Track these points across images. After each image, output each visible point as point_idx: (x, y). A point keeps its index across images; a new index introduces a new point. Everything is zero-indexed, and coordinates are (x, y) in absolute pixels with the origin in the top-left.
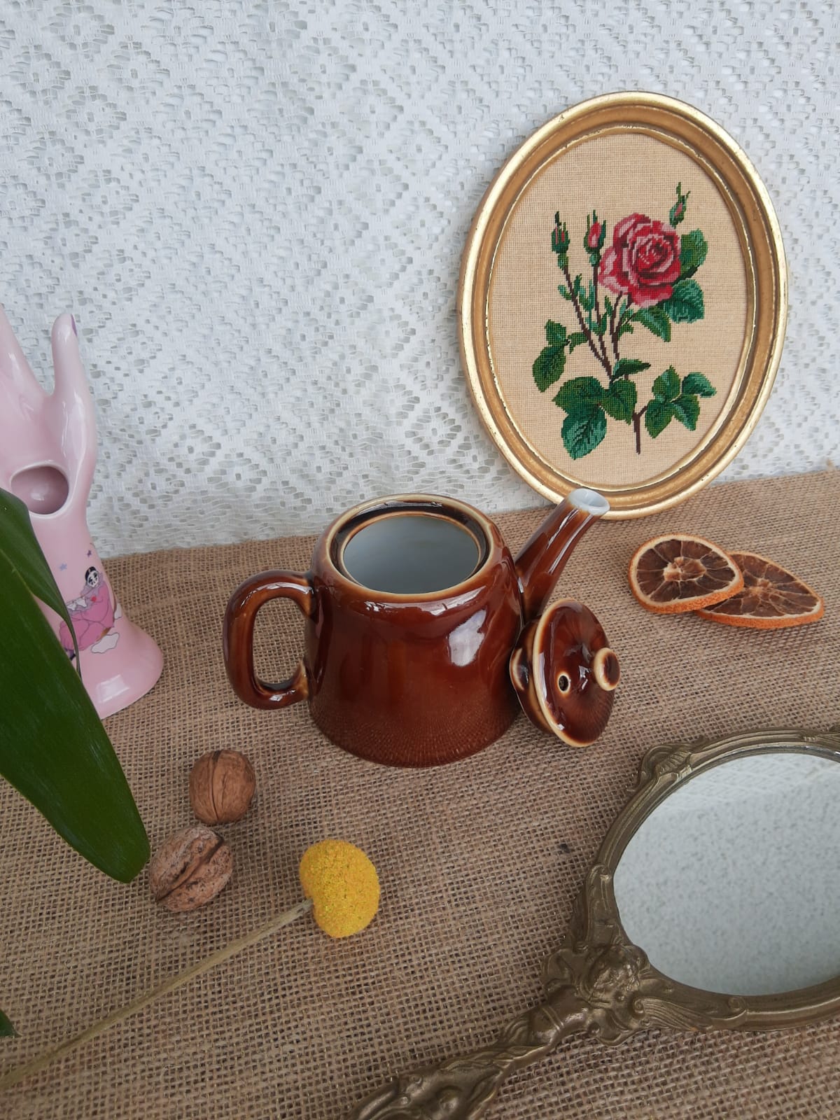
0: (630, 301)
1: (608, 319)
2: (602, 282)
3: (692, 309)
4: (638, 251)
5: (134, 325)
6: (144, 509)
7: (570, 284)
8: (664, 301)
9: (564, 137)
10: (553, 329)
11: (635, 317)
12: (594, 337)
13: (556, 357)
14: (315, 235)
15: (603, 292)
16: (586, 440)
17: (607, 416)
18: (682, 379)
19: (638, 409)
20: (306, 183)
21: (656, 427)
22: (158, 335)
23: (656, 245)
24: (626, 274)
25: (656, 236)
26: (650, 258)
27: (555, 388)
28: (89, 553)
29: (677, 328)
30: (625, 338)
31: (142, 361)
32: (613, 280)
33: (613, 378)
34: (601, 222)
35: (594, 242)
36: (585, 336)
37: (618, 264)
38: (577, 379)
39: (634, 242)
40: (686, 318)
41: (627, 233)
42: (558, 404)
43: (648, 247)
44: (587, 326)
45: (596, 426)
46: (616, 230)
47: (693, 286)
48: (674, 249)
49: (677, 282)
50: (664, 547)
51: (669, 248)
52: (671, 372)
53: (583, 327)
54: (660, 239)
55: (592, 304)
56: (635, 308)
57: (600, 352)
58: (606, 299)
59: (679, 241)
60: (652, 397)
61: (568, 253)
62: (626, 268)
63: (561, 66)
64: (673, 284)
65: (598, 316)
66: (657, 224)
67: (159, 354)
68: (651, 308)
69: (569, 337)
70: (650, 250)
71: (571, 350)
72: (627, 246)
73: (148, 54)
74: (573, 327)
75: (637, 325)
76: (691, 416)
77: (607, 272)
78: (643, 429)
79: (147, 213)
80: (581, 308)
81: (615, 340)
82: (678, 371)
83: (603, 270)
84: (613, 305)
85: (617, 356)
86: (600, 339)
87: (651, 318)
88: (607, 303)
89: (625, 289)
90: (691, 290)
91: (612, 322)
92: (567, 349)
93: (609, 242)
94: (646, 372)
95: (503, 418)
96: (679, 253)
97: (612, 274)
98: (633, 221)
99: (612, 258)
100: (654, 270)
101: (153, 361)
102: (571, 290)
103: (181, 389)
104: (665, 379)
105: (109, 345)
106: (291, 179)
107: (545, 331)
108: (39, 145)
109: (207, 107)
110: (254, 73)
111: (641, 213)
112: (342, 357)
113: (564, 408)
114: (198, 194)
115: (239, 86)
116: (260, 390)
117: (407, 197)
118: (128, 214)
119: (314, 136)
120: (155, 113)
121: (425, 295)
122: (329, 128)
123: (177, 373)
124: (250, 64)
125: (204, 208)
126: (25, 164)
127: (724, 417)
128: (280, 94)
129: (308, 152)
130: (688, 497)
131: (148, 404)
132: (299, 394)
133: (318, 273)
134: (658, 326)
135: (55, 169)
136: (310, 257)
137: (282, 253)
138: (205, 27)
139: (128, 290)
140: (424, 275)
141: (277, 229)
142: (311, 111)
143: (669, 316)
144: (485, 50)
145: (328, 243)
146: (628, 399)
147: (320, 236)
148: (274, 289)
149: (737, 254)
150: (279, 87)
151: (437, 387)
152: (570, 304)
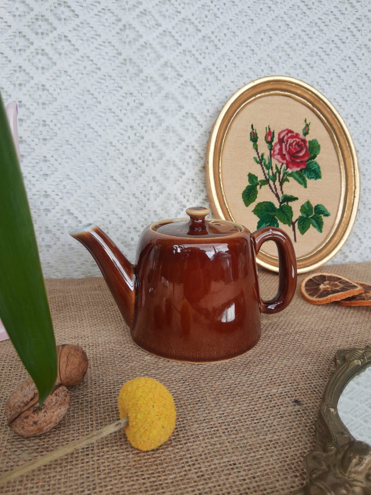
0: (287, 167)
1: (277, 175)
2: (273, 157)
3: (316, 174)
4: (289, 145)
5: (45, 157)
7: (259, 157)
8: (303, 169)
9: (254, 92)
10: (252, 177)
11: (290, 175)
12: (271, 182)
13: (253, 190)
14: (139, 124)
15: (274, 162)
17: (279, 222)
18: (314, 207)
19: (294, 219)
20: (137, 101)
21: (303, 230)
22: (56, 164)
23: (297, 143)
24: (284, 155)
25: (298, 140)
26: (295, 149)
27: (253, 206)
30: (285, 184)
31: (47, 175)
32: (279, 157)
33: (281, 203)
34: (272, 131)
35: (269, 139)
36: (266, 182)
37: (281, 150)
38: (264, 202)
39: (287, 141)
40: (313, 178)
41: (284, 137)
42: (255, 213)
43: (294, 144)
44: (268, 177)
46: (279, 134)
47: (316, 163)
48: (306, 146)
49: (308, 161)
51: (304, 145)
52: (308, 203)
53: (266, 177)
54: (299, 142)
55: (269, 167)
56: (289, 171)
57: (274, 190)
58: (276, 166)
59: (308, 143)
60: (300, 214)
61: (258, 143)
62: (284, 152)
63: (251, 69)
64: (306, 162)
65: (273, 173)
66: (297, 135)
67: (56, 173)
68: (297, 172)
69: (259, 181)
70: (295, 145)
71: (260, 188)
72: (284, 142)
73: (70, 41)
74: (261, 177)
75: (290, 178)
76: (319, 225)
77: (276, 153)
78: (297, 230)
79: (59, 107)
80: (265, 168)
81: (281, 184)
82: (311, 202)
83: (274, 152)
84: (279, 168)
85: (282, 193)
86: (274, 184)
87: (297, 177)
88: (277, 168)
89: (285, 162)
90: (315, 165)
91: (279, 177)
92: (258, 187)
93: (276, 140)
94: (296, 202)
95: (228, 217)
96: (308, 148)
97: (278, 154)
98: (286, 132)
99: (278, 147)
100: (297, 155)
101: (52, 176)
102: (260, 160)
103: (65, 191)
104: (306, 206)
105: (31, 165)
106: (130, 99)
107: (247, 178)
108: (13, 72)
109: (94, 66)
110: (117, 55)
111: (290, 129)
112: (148, 182)
113: (258, 216)
114: (85, 102)
115: (109, 60)
116: (105, 196)
117: (183, 112)
118: (51, 106)
119: (142, 82)
120: (70, 65)
121: (190, 157)
122: (149, 78)
123: (64, 183)
124: (115, 51)
125: (87, 108)
126: (4, 80)
127: (335, 227)
128: (128, 64)
129: (139, 89)
130: (324, 264)
131: (47, 196)
132: (125, 200)
133: (139, 141)
134: (300, 180)
135: (19, 82)
136: (135, 134)
137: (122, 131)
138: (97, 35)
139: (45, 139)
140: (190, 148)
141: (121, 121)
142: (141, 71)
143: (305, 176)
144: (219, 58)
145: (145, 128)
146: (289, 214)
147: (141, 125)
148: (117, 148)
149: (334, 152)
150: (128, 61)
151: (194, 202)
152: (259, 166)
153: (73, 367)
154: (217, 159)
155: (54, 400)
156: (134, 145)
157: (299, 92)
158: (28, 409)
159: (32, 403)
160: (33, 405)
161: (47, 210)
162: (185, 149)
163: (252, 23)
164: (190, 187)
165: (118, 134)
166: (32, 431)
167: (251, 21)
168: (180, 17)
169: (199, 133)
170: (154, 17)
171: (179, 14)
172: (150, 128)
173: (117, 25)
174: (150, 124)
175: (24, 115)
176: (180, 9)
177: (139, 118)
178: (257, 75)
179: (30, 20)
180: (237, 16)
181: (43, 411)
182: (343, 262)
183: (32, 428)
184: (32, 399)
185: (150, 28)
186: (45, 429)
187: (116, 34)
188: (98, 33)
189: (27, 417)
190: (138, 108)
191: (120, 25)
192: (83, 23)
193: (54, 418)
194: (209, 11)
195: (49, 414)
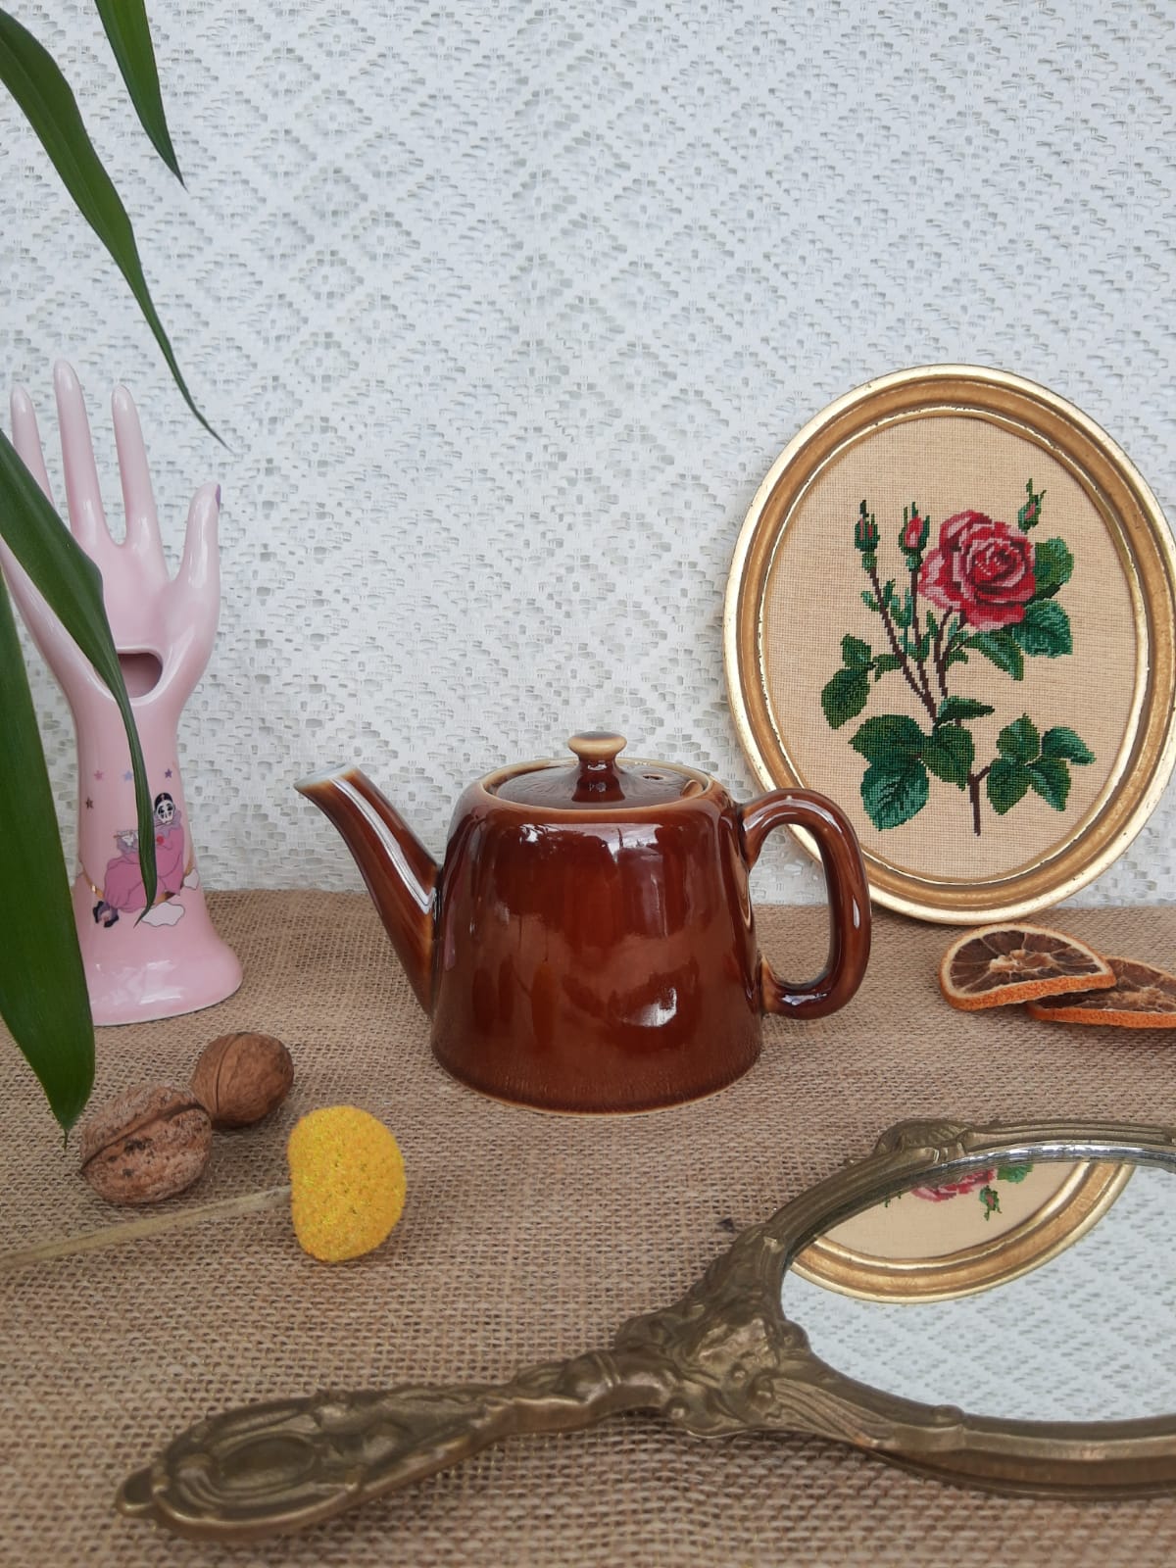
0: (964, 621)
1: (932, 642)
2: (923, 592)
3: (1056, 640)
4: (974, 558)
5: (319, 592)
6: (283, 823)
7: (878, 591)
8: (1012, 625)
9: (872, 412)
10: (853, 648)
11: (972, 642)
12: (911, 663)
13: (856, 683)
14: (553, 509)
15: (924, 605)
16: (897, 805)
17: (929, 773)
18: (1042, 735)
19: (976, 770)
20: (551, 449)
21: (1004, 800)
23: (1000, 552)
24: (958, 585)
26: (992, 567)
27: (852, 726)
28: (168, 774)
29: (1033, 663)
30: (955, 669)
31: (320, 637)
32: (939, 591)
33: (938, 721)
34: (922, 517)
35: (913, 541)
36: (897, 660)
37: (946, 570)
38: (886, 717)
39: (968, 546)
40: (1045, 650)
41: (959, 533)
42: (857, 748)
43: (988, 554)
44: (901, 647)
45: (912, 785)
46: (944, 528)
47: (1054, 609)
48: (1026, 559)
49: (1031, 601)
50: (999, 939)
51: (1019, 557)
52: (1024, 722)
53: (895, 648)
54: (1005, 546)
55: (909, 619)
56: (970, 630)
57: (920, 684)
58: (930, 615)
59: (1033, 550)
60: (997, 754)
61: (877, 553)
62: (957, 578)
63: (875, 345)
64: (1025, 604)
65: (918, 636)
66: (1001, 527)
67: (343, 632)
68: (993, 633)
69: (876, 659)
70: (991, 558)
71: (878, 677)
72: (959, 549)
73: (395, 308)
74: (881, 647)
75: (971, 652)
76: (1057, 790)
77: (930, 580)
78: (984, 799)
79: (361, 469)
80: (893, 623)
81: (942, 669)
82: (1035, 722)
83: (925, 576)
84: (939, 621)
85: (945, 692)
86: (920, 667)
87: (994, 647)
88: (931, 621)
89: (957, 604)
90: (1052, 614)
91: (937, 646)
92: (871, 674)
93: (933, 542)
94: (987, 719)
95: (774, 753)
96: (1032, 565)
97: (937, 583)
98: (967, 519)
99: (939, 562)
100: (998, 584)
101: (333, 639)
102: (880, 599)
103: (362, 677)
104: (1016, 730)
105: (284, 612)
106: (534, 444)
107: (840, 649)
108: (260, 391)
109: (451, 364)
110: (508, 333)
111: (977, 511)
112: (569, 658)
113: (866, 755)
114: (423, 454)
115: (489, 345)
116: (460, 692)
117: (671, 473)
118: (339, 467)
119: (567, 398)
120: (392, 366)
121: (684, 593)
122: (584, 388)
123: (361, 657)
124: (504, 324)
125: (427, 469)
126: (241, 409)
127: (1108, 795)
128: (533, 354)
129: (557, 415)
130: (1054, 904)
131: (317, 688)
132: (508, 702)
133: (551, 553)
134: (1004, 657)
135: (271, 414)
136: (543, 534)
137: (511, 528)
138: (463, 287)
139: (320, 550)
140: (685, 568)
141: (510, 500)
142: (565, 371)
143: (1020, 644)
144: (781, 323)
145: (568, 519)
146: (961, 754)
147: (559, 510)
148: (496, 570)
149: (1118, 573)
150: (533, 346)
151: (689, 710)
152: (878, 615)
153: (247, 1080)
154: (753, 598)
155: (170, 1134)
156: (537, 560)
157: (1009, 405)
158: (116, 1143)
159: (126, 1132)
160: (126, 1136)
161: (315, 723)
162: (672, 572)
163: (885, 221)
164: (680, 670)
165: (502, 536)
166: (122, 1189)
167: (882, 216)
168: (679, 222)
169: (713, 528)
170: (607, 230)
171: (675, 216)
172: (580, 519)
173: (513, 257)
174: (580, 509)
175: (275, 493)
176: (679, 201)
177: (555, 492)
178: (893, 363)
179: (305, 266)
180: (841, 206)
181: (147, 1151)
182: (1139, 902)
183: (120, 1183)
184: (128, 1124)
185: (594, 261)
186: (150, 1190)
187: (508, 282)
188: (464, 283)
189: (112, 1159)
190: (553, 466)
191: (520, 257)
192: (429, 261)
193: (168, 1171)
194: (760, 199)
195: (158, 1161)
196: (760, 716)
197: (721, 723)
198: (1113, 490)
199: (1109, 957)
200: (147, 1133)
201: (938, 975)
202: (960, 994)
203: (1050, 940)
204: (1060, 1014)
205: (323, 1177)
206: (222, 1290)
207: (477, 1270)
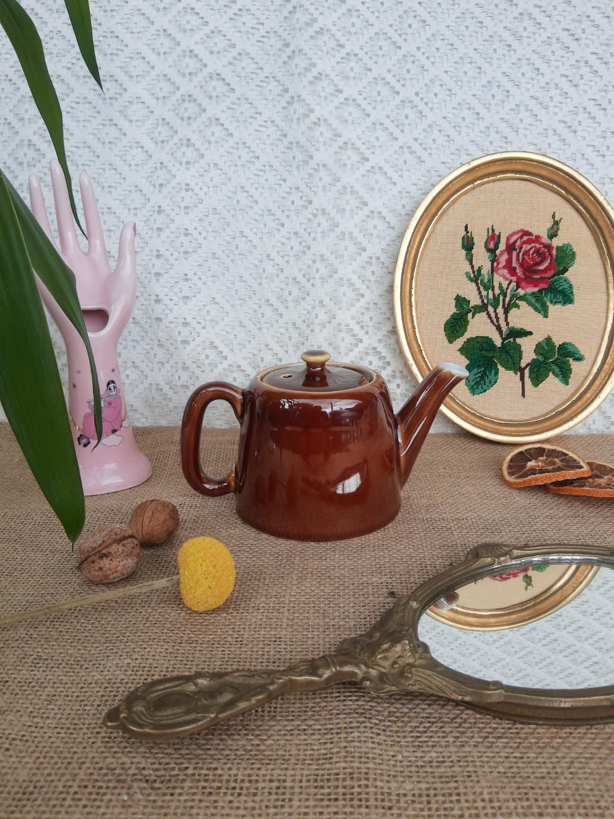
0: (518, 287)
1: (501, 298)
2: (497, 272)
3: (566, 297)
4: (524, 254)
5: (186, 275)
6: (170, 393)
7: (474, 272)
8: (543, 289)
9: (471, 177)
10: (461, 301)
11: (522, 298)
12: (491, 309)
13: (462, 320)
14: (305, 230)
15: (497, 279)
16: (482, 382)
17: (499, 366)
18: (558, 346)
19: (523, 365)
20: (304, 199)
21: (537, 380)
22: (200, 283)
23: (537, 251)
24: (515, 268)
25: (538, 246)
26: (533, 259)
27: (460, 342)
28: (113, 370)
29: (553, 309)
30: (513, 312)
31: (187, 298)
32: (505, 272)
33: (504, 339)
34: (497, 233)
35: (492, 245)
36: (483, 308)
37: (509, 261)
38: (477, 337)
39: (521, 248)
40: (560, 302)
41: (516, 241)
42: (462, 353)
43: (531, 252)
44: (486, 301)
45: (490, 372)
46: (508, 239)
47: (565, 281)
48: (551, 254)
49: (553, 276)
50: (532, 451)
51: (547, 254)
52: (549, 340)
53: (483, 301)
54: (540, 248)
55: (489, 286)
56: (521, 292)
57: (495, 320)
58: (500, 284)
59: (554, 250)
60: (534, 356)
61: (473, 251)
62: (514, 264)
63: (473, 141)
64: (550, 278)
65: (494, 295)
66: (538, 238)
67: (198, 295)
68: (533, 293)
69: (472, 307)
70: (533, 254)
71: (473, 316)
72: (516, 250)
73: (223, 125)
74: (475, 301)
75: (521, 303)
76: (565, 374)
77: (501, 266)
78: (527, 380)
79: (206, 210)
80: (482, 288)
81: (506, 312)
82: (554, 339)
83: (498, 264)
84: (505, 288)
85: (508, 324)
86: (495, 311)
87: (533, 301)
88: (501, 287)
89: (514, 279)
90: (564, 283)
91: (504, 300)
92: (470, 315)
93: (502, 246)
94: (529, 337)
95: (419, 357)
96: (554, 257)
97: (504, 267)
98: (520, 234)
99: (506, 256)
100: (536, 268)
101: (193, 299)
102: (474, 276)
103: (208, 318)
104: (544, 345)
105: (168, 285)
106: (295, 196)
107: (454, 302)
108: (153, 170)
109: (252, 154)
110: (281, 138)
111: (526, 229)
112: (314, 308)
113: (466, 357)
114: (238, 202)
115: (272, 144)
116: (258, 325)
117: (366, 210)
118: (195, 209)
119: (312, 171)
120: (221, 156)
121: (373, 273)
122: (321, 167)
123: (207, 308)
124: (279, 133)
125: (240, 210)
126: (144, 180)
127: (591, 377)
128: (295, 149)
129: (307, 181)
130: (561, 433)
131: (186, 324)
132: (283, 331)
133: (304, 253)
134: (538, 305)
135: (159, 182)
136: (300, 243)
137: (284, 240)
138: (257, 113)
139: (186, 253)
140: (374, 260)
141: (283, 225)
142: (311, 157)
143: (547, 300)
144: (424, 130)
145: (313, 235)
146: (516, 358)
147: (308, 230)
148: (276, 262)
149: (599, 262)
150: (294, 145)
151: (376, 334)
152: (474, 285)
153: (157, 523)
154: (409, 275)
155: (120, 550)
156: (298, 257)
157: (544, 173)
158: (95, 554)
159: (99, 549)
160: (99, 551)
161: (185, 342)
162: (367, 262)
163: (480, 73)
164: (371, 314)
165: (279, 244)
166: (98, 576)
167: (478, 70)
168: (371, 76)
169: (388, 239)
170: (333, 81)
171: (368, 72)
172: (319, 235)
173: (284, 97)
174: (319, 230)
175: (163, 223)
176: (371, 64)
177: (306, 221)
178: (483, 151)
179: (175, 102)
180: (456, 65)
181: (109, 558)
182: (606, 432)
183: (97, 573)
184: (100, 546)
185: (326, 98)
186: (111, 577)
187: (281, 110)
188: (258, 111)
189: (93, 562)
190: (305, 207)
191: (287, 97)
192: (239, 99)
193: (119, 568)
194: (413, 62)
195: (115, 563)
196: (412, 337)
197: (392, 341)
198: (598, 217)
199: (588, 461)
200: (108, 550)
201: (501, 469)
202: (511, 479)
203: (559, 452)
204: (562, 490)
205: (196, 571)
206: (148, 625)
207: (270, 615)
